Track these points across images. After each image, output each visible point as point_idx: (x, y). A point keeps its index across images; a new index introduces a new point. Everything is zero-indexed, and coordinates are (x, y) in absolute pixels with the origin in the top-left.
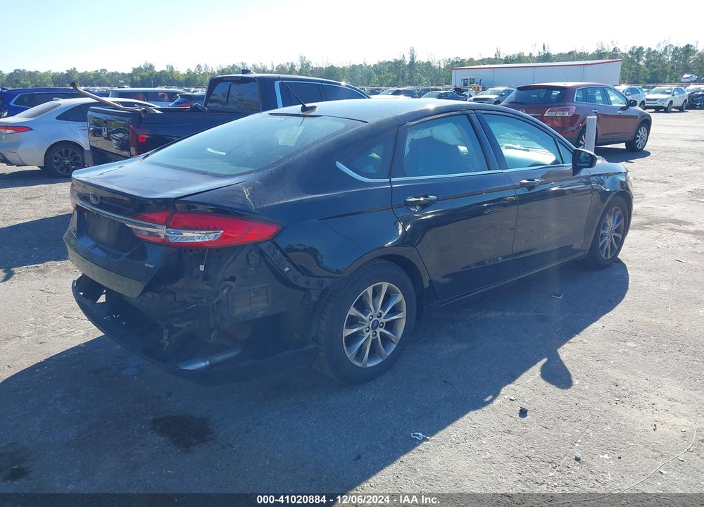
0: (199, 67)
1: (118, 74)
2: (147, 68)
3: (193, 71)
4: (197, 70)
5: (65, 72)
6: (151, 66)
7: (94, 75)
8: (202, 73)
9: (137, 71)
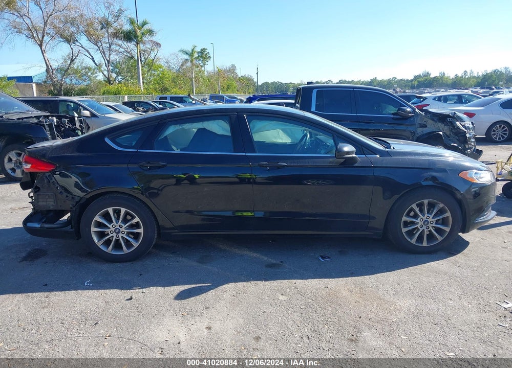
0: (465, 72)
1: (404, 80)
2: (425, 76)
3: (460, 75)
4: (463, 74)
5: (369, 81)
6: (428, 73)
7: (387, 81)
8: (467, 77)
9: (416, 78)
